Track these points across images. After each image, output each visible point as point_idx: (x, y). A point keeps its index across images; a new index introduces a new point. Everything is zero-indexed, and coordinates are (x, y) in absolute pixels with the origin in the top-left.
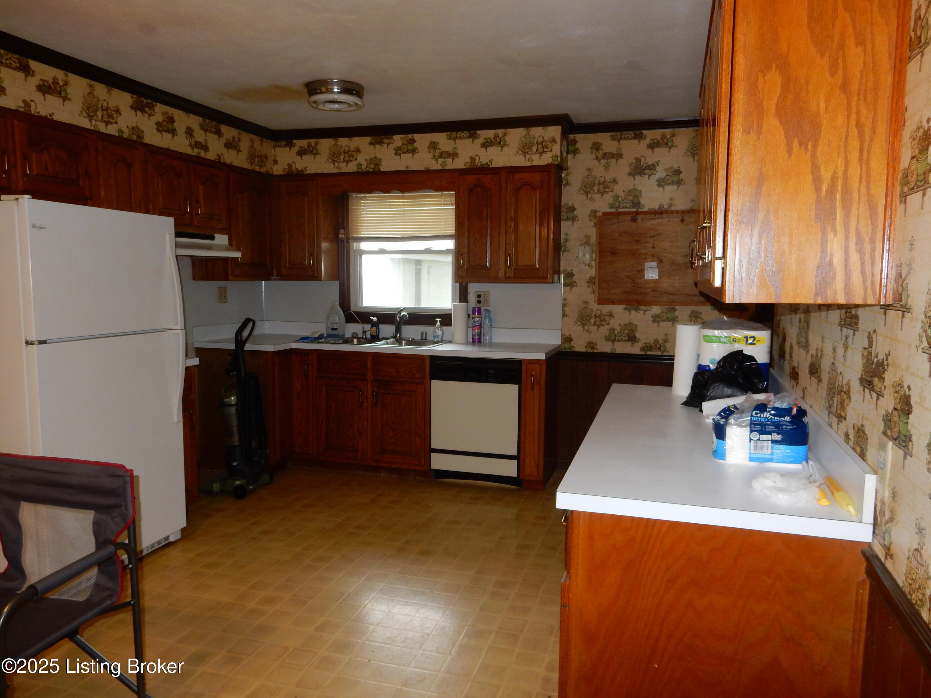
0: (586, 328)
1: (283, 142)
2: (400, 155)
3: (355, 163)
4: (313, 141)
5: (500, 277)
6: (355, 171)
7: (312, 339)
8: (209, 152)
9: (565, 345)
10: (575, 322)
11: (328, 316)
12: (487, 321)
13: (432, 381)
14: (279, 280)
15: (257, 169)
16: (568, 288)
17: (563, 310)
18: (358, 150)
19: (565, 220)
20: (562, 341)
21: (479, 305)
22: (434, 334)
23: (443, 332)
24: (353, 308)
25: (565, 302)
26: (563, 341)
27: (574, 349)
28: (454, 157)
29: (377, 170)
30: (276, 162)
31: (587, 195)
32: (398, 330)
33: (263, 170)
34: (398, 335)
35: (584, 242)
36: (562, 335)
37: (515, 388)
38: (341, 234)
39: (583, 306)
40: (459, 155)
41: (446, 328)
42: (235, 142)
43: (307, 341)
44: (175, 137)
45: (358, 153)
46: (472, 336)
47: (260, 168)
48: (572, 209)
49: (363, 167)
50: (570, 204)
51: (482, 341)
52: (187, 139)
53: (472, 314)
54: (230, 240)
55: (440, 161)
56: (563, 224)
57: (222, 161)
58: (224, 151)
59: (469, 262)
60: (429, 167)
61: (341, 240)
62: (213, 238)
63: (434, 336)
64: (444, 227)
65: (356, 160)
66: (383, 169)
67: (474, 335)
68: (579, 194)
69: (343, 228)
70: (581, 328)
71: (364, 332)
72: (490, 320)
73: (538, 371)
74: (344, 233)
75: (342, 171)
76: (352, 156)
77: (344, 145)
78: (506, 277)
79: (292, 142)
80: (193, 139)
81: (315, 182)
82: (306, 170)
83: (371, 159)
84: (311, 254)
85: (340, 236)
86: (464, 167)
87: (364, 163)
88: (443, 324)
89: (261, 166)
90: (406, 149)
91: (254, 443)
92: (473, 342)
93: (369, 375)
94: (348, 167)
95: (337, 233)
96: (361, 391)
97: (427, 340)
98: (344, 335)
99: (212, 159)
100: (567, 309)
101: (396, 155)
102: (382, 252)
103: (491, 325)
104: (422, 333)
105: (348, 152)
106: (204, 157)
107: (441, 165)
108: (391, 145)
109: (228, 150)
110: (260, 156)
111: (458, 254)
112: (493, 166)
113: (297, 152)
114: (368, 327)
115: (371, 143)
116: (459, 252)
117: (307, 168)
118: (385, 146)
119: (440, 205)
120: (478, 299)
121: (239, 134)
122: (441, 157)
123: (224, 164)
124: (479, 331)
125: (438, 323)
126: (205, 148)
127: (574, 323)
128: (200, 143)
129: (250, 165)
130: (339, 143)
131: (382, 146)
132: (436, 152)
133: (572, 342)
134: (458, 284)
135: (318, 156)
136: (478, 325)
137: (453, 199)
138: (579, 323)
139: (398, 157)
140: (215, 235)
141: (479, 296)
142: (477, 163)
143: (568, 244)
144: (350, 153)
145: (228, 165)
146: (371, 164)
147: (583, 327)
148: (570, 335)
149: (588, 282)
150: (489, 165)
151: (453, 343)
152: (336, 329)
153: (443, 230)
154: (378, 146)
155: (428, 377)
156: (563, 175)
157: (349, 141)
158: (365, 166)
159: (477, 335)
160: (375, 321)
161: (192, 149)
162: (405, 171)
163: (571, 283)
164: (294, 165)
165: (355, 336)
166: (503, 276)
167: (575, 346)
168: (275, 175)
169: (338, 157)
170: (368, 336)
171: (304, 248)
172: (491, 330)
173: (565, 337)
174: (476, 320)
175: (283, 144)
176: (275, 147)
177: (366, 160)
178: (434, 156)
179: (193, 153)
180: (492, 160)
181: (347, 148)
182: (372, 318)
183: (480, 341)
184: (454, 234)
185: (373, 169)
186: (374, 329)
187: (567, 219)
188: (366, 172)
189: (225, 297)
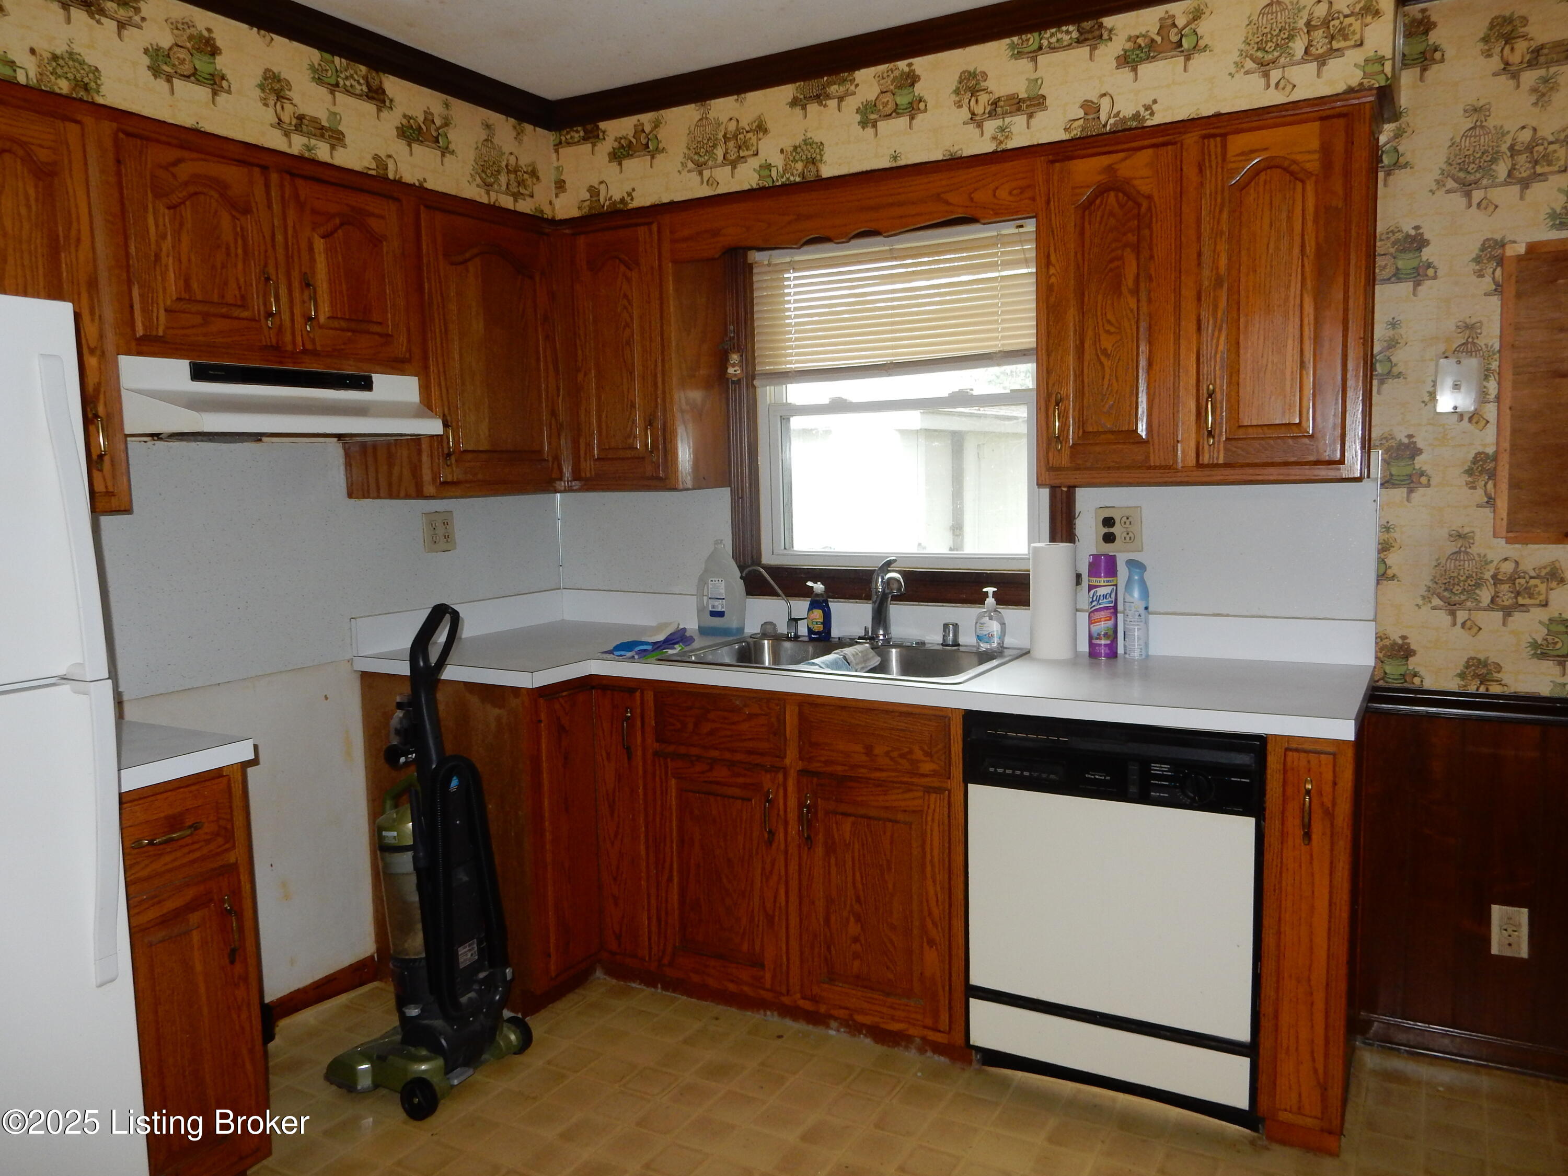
0: (1462, 615)
1: (577, 132)
2: (874, 126)
3: (754, 163)
4: (646, 118)
5: (1180, 465)
6: (755, 186)
7: (649, 647)
8: (344, 146)
9: (1388, 669)
10: (1423, 598)
11: (702, 582)
12: (1136, 594)
13: (971, 787)
14: (580, 490)
15: (506, 202)
16: (1399, 494)
17: (1382, 561)
18: (761, 128)
19: (1388, 280)
20: (1376, 658)
21: (1109, 549)
22: (979, 632)
23: (1003, 624)
24: (768, 558)
25: (1386, 536)
26: (1380, 655)
27: (1417, 681)
28: (1031, 110)
29: (810, 177)
30: (560, 185)
31: (1468, 195)
32: (880, 618)
33: (524, 206)
34: (881, 632)
35: (1455, 346)
36: (1379, 638)
37: (1247, 825)
38: (733, 365)
39: (1451, 548)
40: (1048, 102)
41: (1011, 614)
42: (433, 127)
43: (629, 654)
44: (222, 98)
45: (761, 135)
46: (1091, 637)
47: (516, 201)
48: (1417, 242)
49: (774, 174)
50: (1408, 228)
51: (1120, 650)
52: (266, 105)
53: (1091, 574)
54: (425, 389)
55: (991, 126)
56: (1381, 291)
57: (391, 176)
58: (399, 148)
59: (1081, 423)
60: (956, 148)
61: (733, 382)
62: (366, 384)
63: (979, 638)
64: (1003, 329)
65: (756, 154)
66: (827, 171)
67: (1095, 635)
68: (1437, 193)
69: (739, 349)
70: (1443, 618)
71: (794, 621)
72: (1145, 594)
73: (1328, 776)
74: (741, 361)
75: (721, 190)
76: (745, 145)
77: (724, 118)
78: (1199, 465)
79: (598, 127)
80: (288, 106)
81: (655, 227)
82: (632, 199)
83: (795, 148)
84: (650, 423)
85: (731, 370)
86: (1064, 136)
87: (778, 161)
88: (1001, 600)
89: (516, 196)
90: (891, 106)
91: (467, 954)
92: (1093, 653)
93: (791, 757)
94: (736, 175)
95: (723, 363)
96: (768, 801)
97: (959, 645)
98: (741, 630)
99: (358, 167)
100: (1393, 559)
101: (863, 128)
102: (839, 406)
103: (1146, 608)
104: (946, 626)
105: (735, 137)
106: (329, 160)
107: (994, 138)
108: (849, 100)
109: (410, 145)
110: (513, 170)
111: (1048, 401)
112: (1157, 120)
113: (609, 154)
114: (801, 607)
115: (794, 103)
116: (1049, 395)
117: (634, 194)
118: (833, 103)
119: (992, 266)
120: (1106, 530)
121: (447, 105)
122: (992, 114)
123: (399, 183)
124: (1110, 623)
125: (990, 601)
126: (336, 138)
127: (1420, 602)
128: (315, 121)
129: (483, 192)
130: (711, 115)
131: (825, 106)
132: (977, 101)
133: (1412, 660)
134: (1046, 492)
135: (659, 158)
136: (1107, 608)
137: (1031, 246)
138: (1436, 601)
139: (870, 131)
140: (376, 378)
141: (1108, 522)
142: (1103, 117)
143: (1399, 356)
144: (741, 136)
145: (411, 186)
146: (795, 161)
147: (1453, 614)
148: (1404, 638)
149: (1470, 472)
150: (1144, 120)
151: (1034, 660)
152: (721, 614)
153: (1003, 338)
154: (813, 108)
155: (957, 771)
156: (1383, 139)
157: (738, 105)
158: (781, 169)
159: (1106, 635)
160: (819, 592)
161: (287, 134)
162: (892, 169)
163: (1410, 476)
164: (602, 188)
165: (769, 629)
166: (1191, 461)
167: (1423, 672)
168: (561, 220)
169: (710, 152)
170: (803, 630)
171: (633, 406)
172: (1146, 623)
173: (1387, 642)
174: (1101, 591)
175: (576, 135)
176: (558, 146)
177: (782, 151)
178: (973, 114)
179: (290, 146)
180: (1155, 102)
181: (732, 126)
182: (810, 584)
183: (1113, 654)
184: (1035, 345)
185: (802, 175)
186: (818, 614)
187: (1397, 276)
188: (783, 185)
189: (447, 537)
